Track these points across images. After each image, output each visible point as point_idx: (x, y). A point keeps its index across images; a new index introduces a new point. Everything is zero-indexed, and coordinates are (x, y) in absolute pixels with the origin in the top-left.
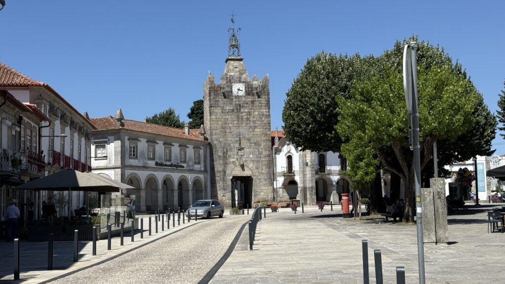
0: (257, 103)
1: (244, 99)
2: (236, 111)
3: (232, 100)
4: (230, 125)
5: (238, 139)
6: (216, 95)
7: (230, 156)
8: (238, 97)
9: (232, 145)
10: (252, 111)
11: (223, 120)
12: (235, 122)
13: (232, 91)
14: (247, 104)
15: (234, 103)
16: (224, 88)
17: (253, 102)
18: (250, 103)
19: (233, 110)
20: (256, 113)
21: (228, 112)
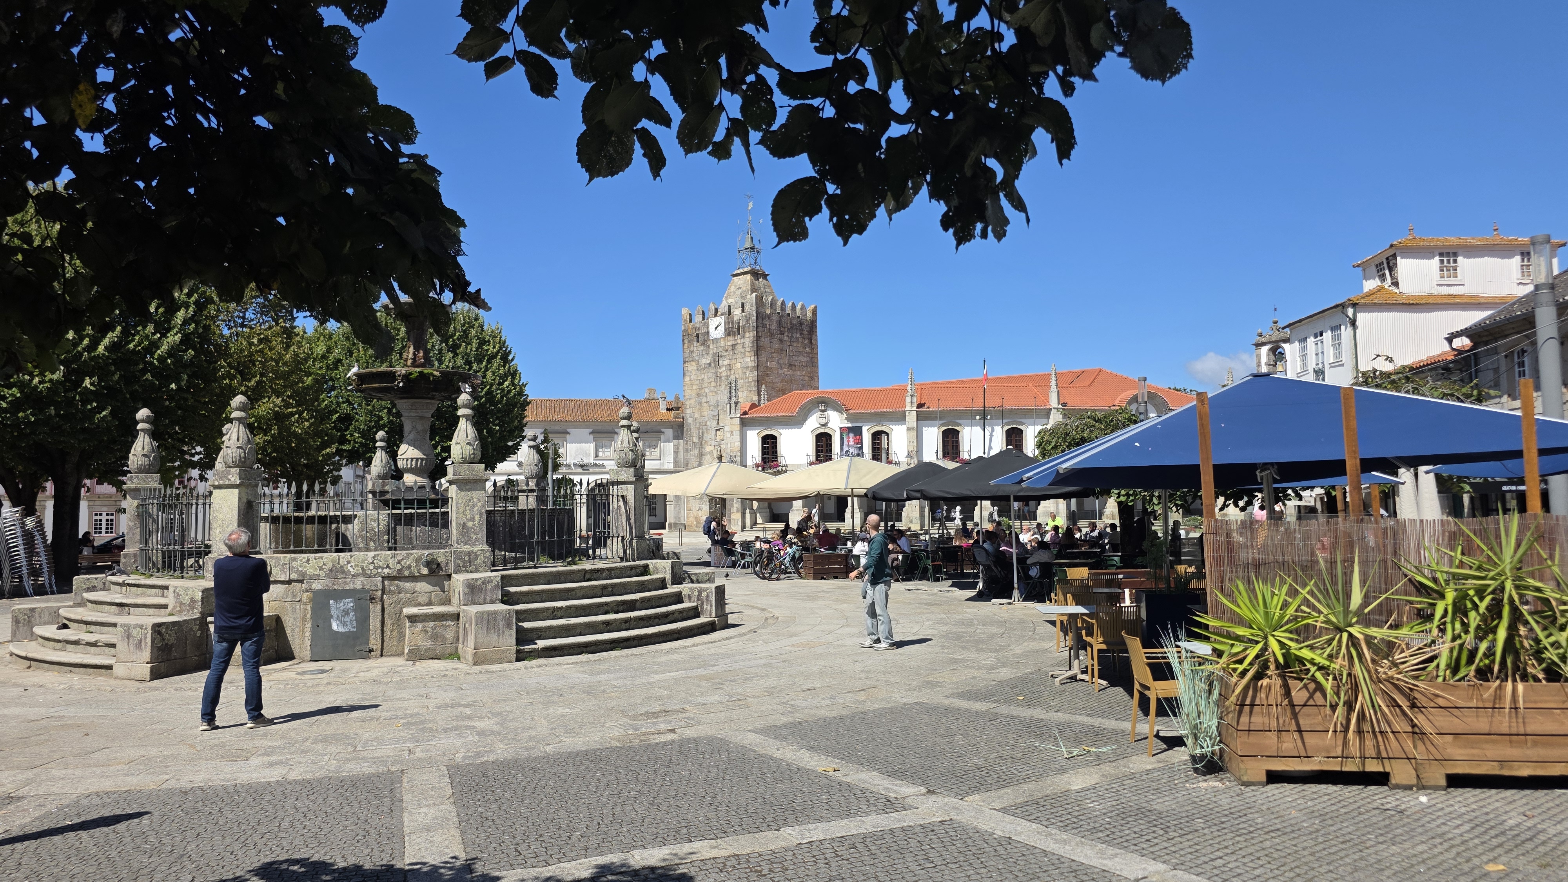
0: (739, 347)
1: (722, 343)
2: (713, 365)
3: (709, 347)
4: (707, 390)
5: (716, 413)
6: (690, 341)
7: (706, 442)
8: (715, 341)
9: (708, 423)
10: (733, 362)
11: (698, 382)
12: (713, 384)
13: (708, 332)
14: (727, 351)
15: (711, 352)
16: (699, 329)
17: (734, 346)
18: (730, 348)
19: (710, 364)
20: (738, 365)
21: (704, 368)
